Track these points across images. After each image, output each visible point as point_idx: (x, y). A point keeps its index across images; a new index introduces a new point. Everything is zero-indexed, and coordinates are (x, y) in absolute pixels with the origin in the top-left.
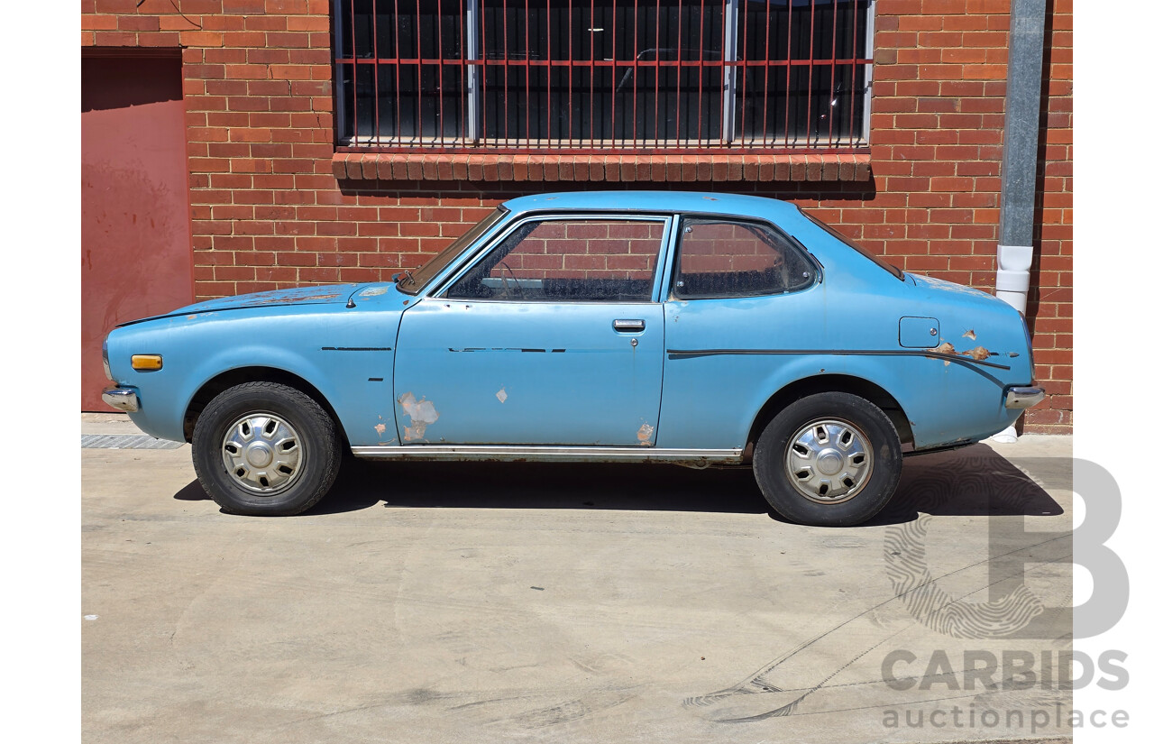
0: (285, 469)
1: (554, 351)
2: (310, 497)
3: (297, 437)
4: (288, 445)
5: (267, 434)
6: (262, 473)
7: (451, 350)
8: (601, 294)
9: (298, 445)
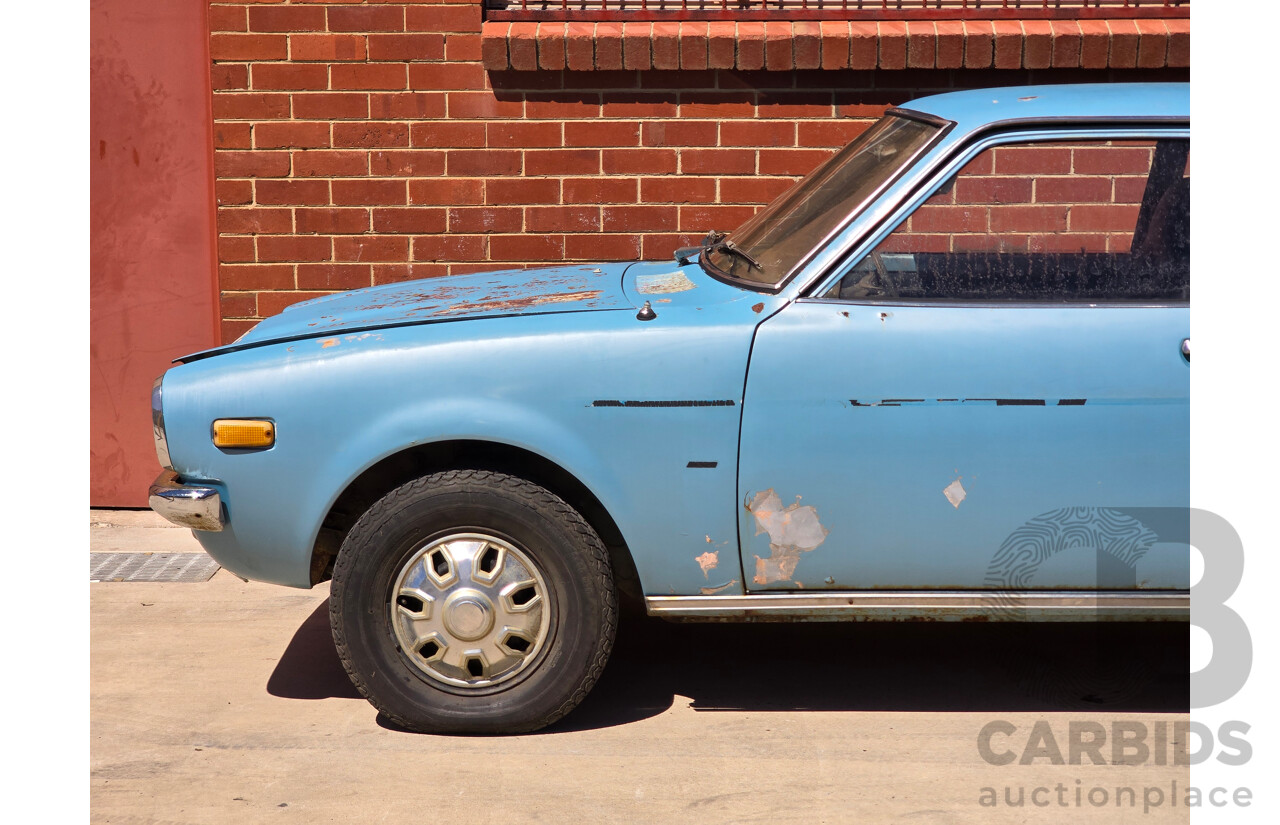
0: (517, 643)
1: (1063, 402)
2: (567, 697)
3: (539, 578)
4: (522, 596)
5: (483, 574)
6: (472, 651)
7: (854, 403)
8: (1148, 287)
9: (542, 595)
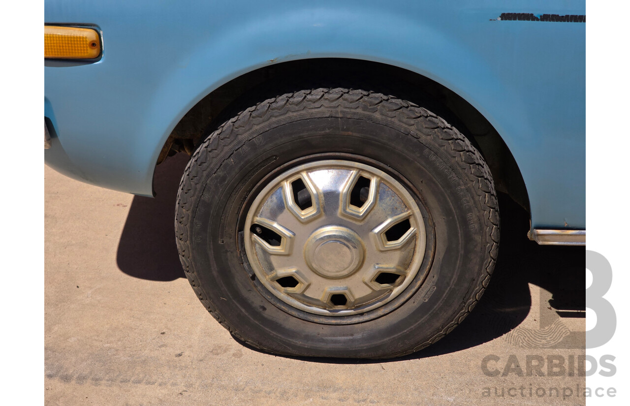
0: (386, 278)
3: (416, 210)
5: (353, 209)
6: (337, 287)
9: (417, 228)
